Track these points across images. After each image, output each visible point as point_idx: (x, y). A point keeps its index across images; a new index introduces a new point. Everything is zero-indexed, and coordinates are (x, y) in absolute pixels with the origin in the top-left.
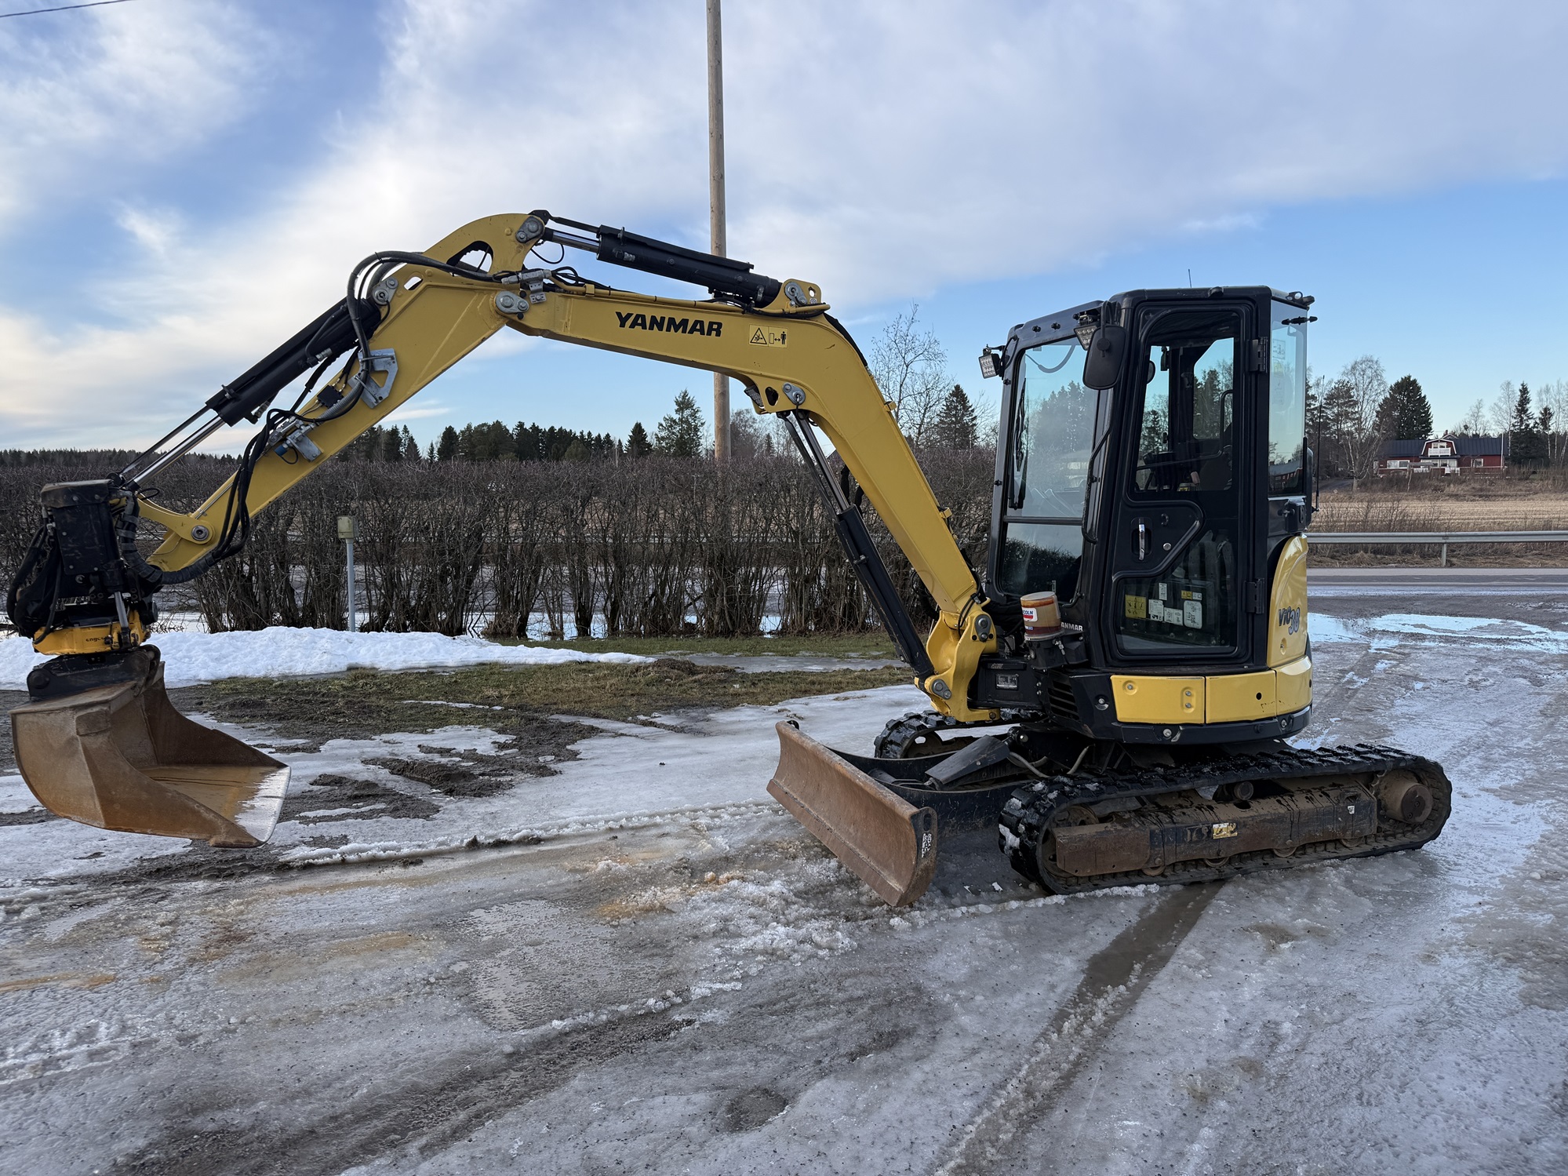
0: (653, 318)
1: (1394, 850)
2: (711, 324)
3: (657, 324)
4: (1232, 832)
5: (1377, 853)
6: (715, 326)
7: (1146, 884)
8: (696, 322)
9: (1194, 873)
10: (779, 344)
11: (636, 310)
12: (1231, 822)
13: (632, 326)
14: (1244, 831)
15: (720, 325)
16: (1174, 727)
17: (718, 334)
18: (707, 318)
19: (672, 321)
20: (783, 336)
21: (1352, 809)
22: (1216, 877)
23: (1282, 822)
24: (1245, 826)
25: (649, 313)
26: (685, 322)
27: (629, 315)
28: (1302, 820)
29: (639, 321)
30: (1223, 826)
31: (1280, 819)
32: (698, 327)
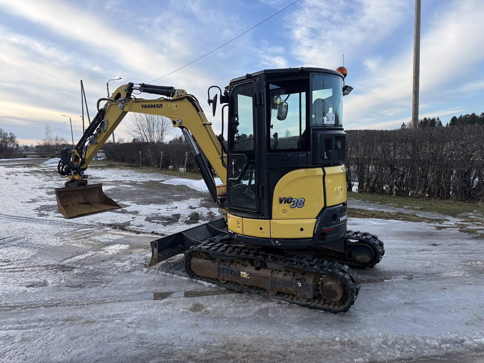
0: (148, 105)
2: (160, 105)
4: (247, 276)
8: (157, 105)
9: (232, 287)
10: (175, 108)
11: (145, 104)
12: (247, 273)
13: (144, 107)
14: (252, 277)
15: (162, 105)
16: (237, 234)
17: (162, 107)
18: (159, 103)
19: (152, 105)
20: (176, 106)
21: (300, 285)
22: (239, 290)
23: (268, 279)
24: (253, 276)
25: (147, 104)
26: (154, 105)
27: (144, 105)
28: (276, 281)
29: (146, 106)
30: (244, 273)
31: (267, 278)
32: (157, 106)
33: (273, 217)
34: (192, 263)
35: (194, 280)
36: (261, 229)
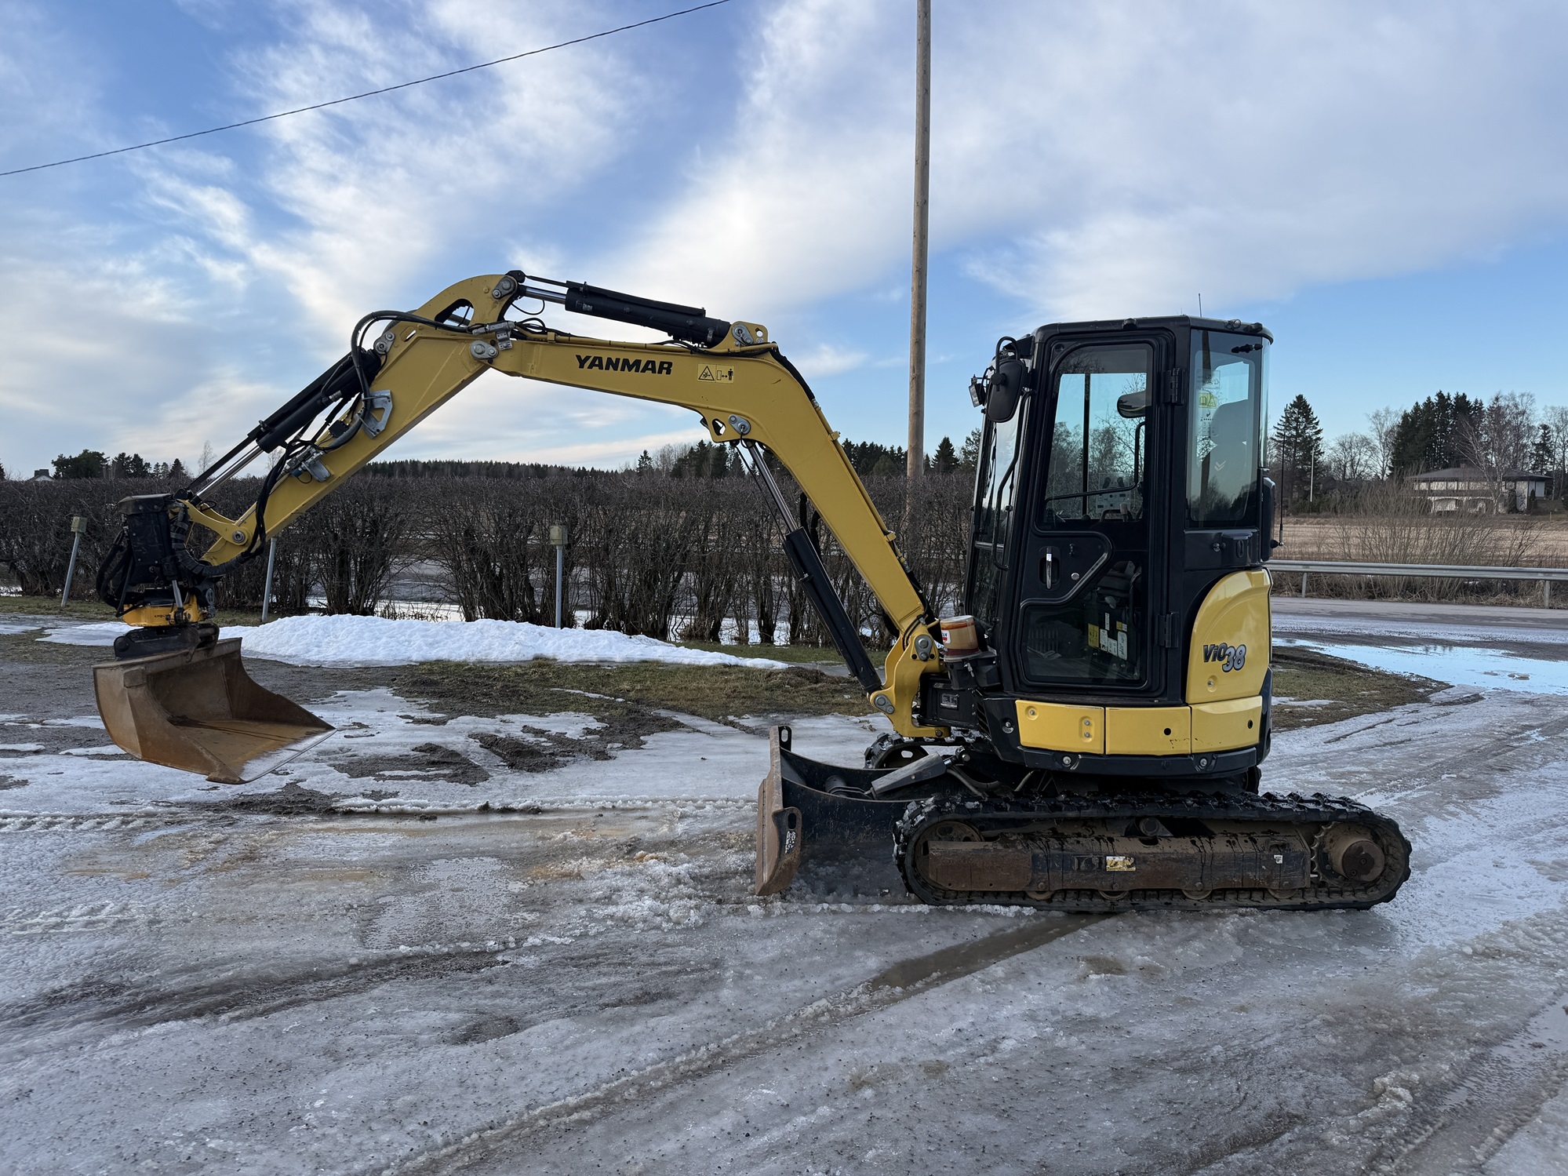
0: (609, 360)
1: (1331, 907)
2: (662, 363)
3: (612, 364)
4: (1129, 867)
5: (1306, 908)
6: (666, 366)
7: (1022, 906)
8: (648, 362)
9: (1084, 903)
10: (726, 380)
11: (593, 353)
12: (1128, 856)
13: (590, 367)
14: (1143, 866)
15: (670, 364)
16: (1073, 755)
17: (669, 372)
18: (658, 359)
19: (626, 361)
20: (730, 373)
21: (1279, 859)
22: (1106, 909)
23: (1190, 863)
24: (1145, 861)
25: (605, 355)
26: (637, 363)
27: (588, 358)
28: (1215, 863)
29: (597, 363)
30: (1117, 859)
31: (1189, 860)
32: (650, 366)
33: (1191, 696)
34: (935, 858)
35: (950, 908)
36: (1167, 732)
